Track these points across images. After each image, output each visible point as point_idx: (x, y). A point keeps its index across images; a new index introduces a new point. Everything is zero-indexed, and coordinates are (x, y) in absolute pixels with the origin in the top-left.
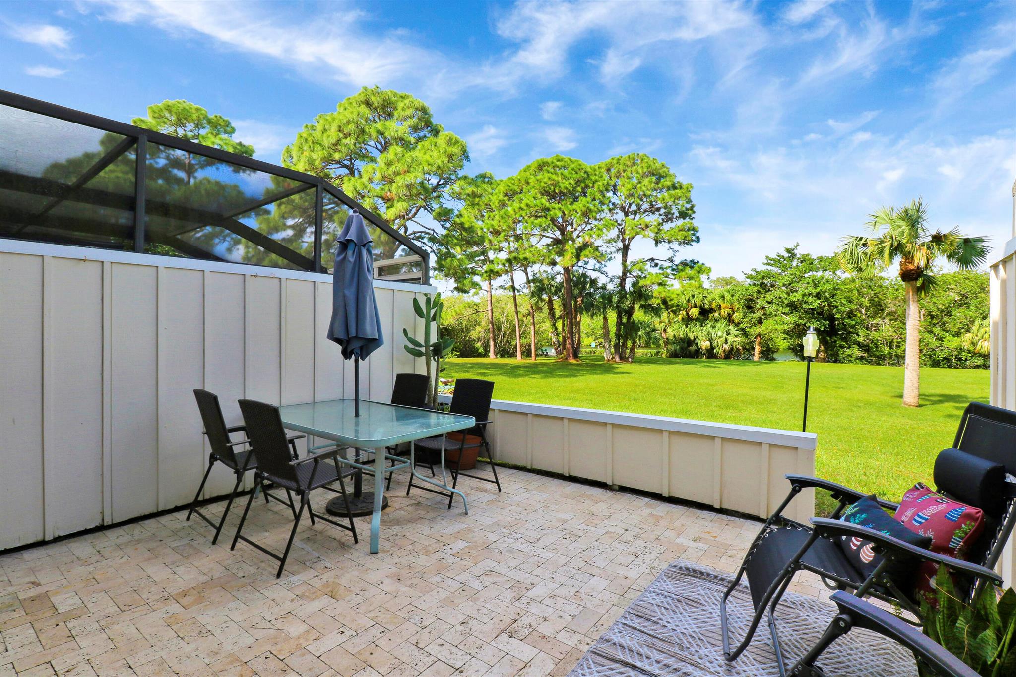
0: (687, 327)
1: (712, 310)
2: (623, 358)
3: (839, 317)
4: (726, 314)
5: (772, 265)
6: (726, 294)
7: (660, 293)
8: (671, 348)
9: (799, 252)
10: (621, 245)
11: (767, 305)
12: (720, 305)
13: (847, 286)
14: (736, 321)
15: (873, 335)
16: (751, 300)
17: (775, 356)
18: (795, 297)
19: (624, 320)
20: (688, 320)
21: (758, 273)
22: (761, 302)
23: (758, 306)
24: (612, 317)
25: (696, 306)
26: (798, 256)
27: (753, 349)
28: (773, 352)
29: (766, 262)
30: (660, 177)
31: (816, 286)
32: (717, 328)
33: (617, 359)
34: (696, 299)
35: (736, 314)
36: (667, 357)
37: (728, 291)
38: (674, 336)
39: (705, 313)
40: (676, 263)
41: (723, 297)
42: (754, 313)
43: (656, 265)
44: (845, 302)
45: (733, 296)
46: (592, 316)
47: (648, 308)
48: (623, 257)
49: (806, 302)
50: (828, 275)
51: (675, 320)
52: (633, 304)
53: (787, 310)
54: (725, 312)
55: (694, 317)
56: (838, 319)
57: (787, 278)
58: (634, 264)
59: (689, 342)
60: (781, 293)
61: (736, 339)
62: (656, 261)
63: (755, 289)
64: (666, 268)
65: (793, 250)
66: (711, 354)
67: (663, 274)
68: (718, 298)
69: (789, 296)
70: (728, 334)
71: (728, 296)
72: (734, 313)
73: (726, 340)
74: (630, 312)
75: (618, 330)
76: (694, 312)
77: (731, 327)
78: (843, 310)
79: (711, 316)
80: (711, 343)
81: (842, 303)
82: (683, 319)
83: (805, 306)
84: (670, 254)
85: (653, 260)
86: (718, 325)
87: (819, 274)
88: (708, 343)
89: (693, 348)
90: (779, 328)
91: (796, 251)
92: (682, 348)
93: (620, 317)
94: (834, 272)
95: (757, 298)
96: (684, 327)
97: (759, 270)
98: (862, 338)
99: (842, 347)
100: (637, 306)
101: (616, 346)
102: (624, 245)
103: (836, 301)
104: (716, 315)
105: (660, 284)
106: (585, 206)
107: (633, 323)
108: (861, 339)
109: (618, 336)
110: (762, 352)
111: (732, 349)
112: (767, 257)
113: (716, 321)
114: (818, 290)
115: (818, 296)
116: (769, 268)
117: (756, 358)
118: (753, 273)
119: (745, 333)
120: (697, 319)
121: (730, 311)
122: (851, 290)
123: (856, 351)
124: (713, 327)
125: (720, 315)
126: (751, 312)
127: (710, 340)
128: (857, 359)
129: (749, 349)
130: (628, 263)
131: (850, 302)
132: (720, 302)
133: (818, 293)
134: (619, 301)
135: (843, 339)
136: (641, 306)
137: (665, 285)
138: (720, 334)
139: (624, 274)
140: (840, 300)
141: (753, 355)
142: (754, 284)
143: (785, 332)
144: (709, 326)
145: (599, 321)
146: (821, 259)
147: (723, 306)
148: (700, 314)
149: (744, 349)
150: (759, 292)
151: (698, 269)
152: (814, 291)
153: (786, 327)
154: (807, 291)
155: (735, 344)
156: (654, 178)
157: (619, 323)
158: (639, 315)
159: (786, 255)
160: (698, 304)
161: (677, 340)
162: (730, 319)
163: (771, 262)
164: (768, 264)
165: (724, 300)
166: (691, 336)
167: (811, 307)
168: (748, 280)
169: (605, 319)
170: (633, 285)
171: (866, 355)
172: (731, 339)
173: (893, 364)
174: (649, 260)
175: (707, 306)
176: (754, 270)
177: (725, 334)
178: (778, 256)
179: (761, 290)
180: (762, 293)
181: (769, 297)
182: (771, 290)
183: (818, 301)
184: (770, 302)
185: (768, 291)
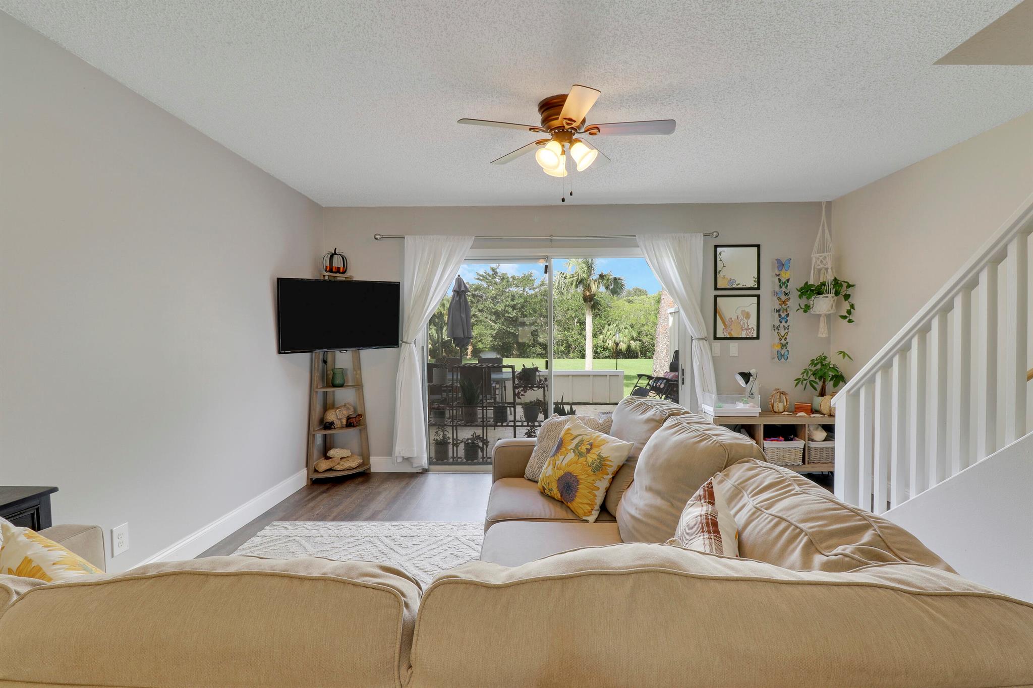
5: (481, 280)
9: (500, 272)
11: (478, 314)
13: (533, 300)
17: (481, 354)
18: (500, 307)
21: (470, 286)
22: (474, 311)
23: (472, 314)
26: (499, 274)
27: (467, 349)
29: (476, 277)
31: (513, 300)
37: (448, 300)
41: (443, 305)
44: (532, 312)
49: (508, 312)
50: (520, 290)
53: (493, 318)
54: (445, 318)
57: (493, 291)
60: (489, 304)
63: (469, 299)
65: (496, 269)
69: (495, 306)
71: (448, 305)
78: (530, 318)
80: (435, 346)
83: (506, 315)
87: (514, 289)
88: (432, 346)
90: (488, 332)
91: (498, 270)
94: (524, 289)
98: (542, 340)
99: (529, 346)
103: (526, 311)
110: (473, 352)
112: (478, 274)
114: (515, 302)
115: (514, 307)
116: (480, 282)
122: (535, 303)
123: (538, 349)
128: (539, 355)
131: (535, 312)
133: (515, 305)
135: (530, 340)
140: (528, 310)
141: (467, 354)
143: (492, 336)
144: (433, 330)
146: (514, 278)
147: (444, 313)
150: (472, 302)
152: (512, 303)
153: (493, 332)
154: (507, 303)
159: (491, 273)
163: (480, 277)
164: (478, 279)
165: (444, 307)
167: (511, 316)
173: (559, 358)
178: (485, 273)
179: (473, 300)
180: (474, 303)
181: (481, 307)
182: (480, 301)
183: (515, 311)
184: (481, 311)
185: (478, 301)
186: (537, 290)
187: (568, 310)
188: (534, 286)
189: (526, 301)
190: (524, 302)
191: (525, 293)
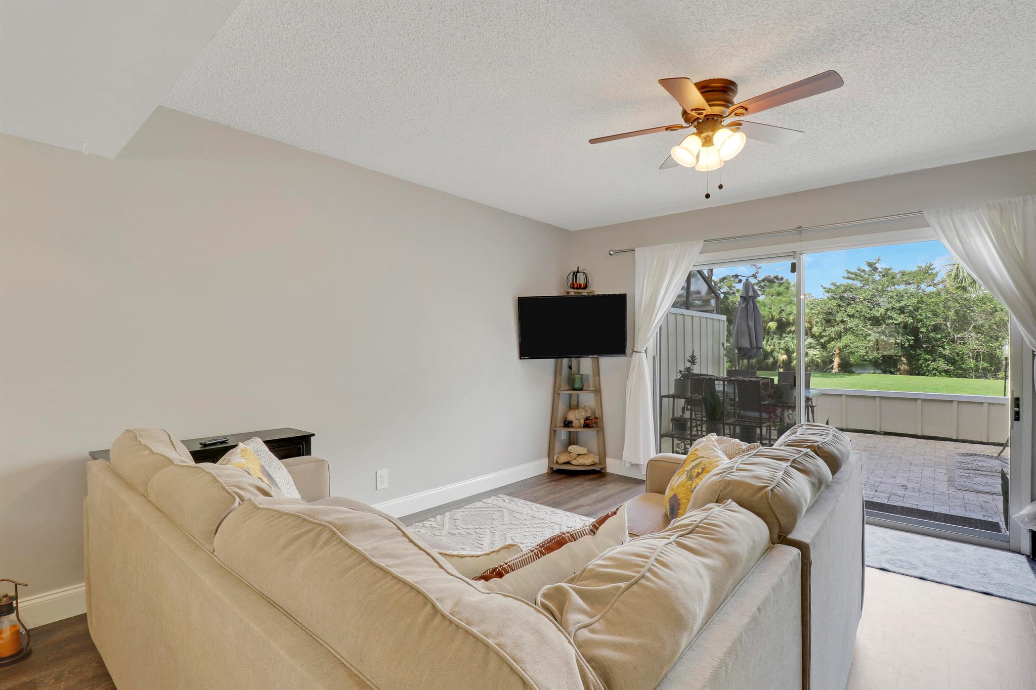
1: (788, 324)
3: (925, 331)
5: (853, 279)
9: (881, 266)
11: (847, 319)
13: (933, 300)
14: (815, 334)
15: (960, 348)
16: (830, 313)
17: (853, 369)
18: (878, 312)
20: (764, 334)
21: (838, 287)
22: (841, 316)
23: (838, 320)
25: (772, 320)
26: (880, 270)
27: (832, 362)
28: (852, 365)
29: (846, 276)
31: (899, 301)
34: (773, 313)
35: (815, 328)
39: (783, 326)
40: (761, 279)
42: (833, 326)
44: (930, 316)
45: (811, 309)
49: (891, 317)
50: (912, 288)
53: (869, 324)
55: (771, 331)
56: (922, 332)
57: (868, 292)
59: (766, 355)
60: (863, 307)
61: (815, 353)
63: (835, 302)
65: (875, 264)
66: (788, 367)
69: (871, 310)
70: (809, 347)
71: (806, 310)
72: (813, 327)
76: (772, 326)
77: (810, 341)
78: (928, 323)
79: (788, 329)
80: (789, 356)
81: (927, 317)
83: (889, 321)
87: (902, 287)
88: (785, 356)
89: (770, 361)
91: (877, 265)
95: (838, 312)
97: (838, 284)
98: (949, 352)
99: (927, 360)
103: (920, 315)
104: (795, 328)
108: (947, 352)
110: (840, 365)
111: (813, 361)
112: (848, 272)
114: (903, 304)
115: (902, 310)
116: (850, 282)
117: (835, 371)
118: (833, 287)
119: (824, 347)
120: (774, 333)
121: (808, 325)
122: (937, 304)
123: (942, 364)
126: (830, 326)
127: (788, 354)
128: (941, 372)
129: (828, 362)
131: (936, 315)
133: (902, 308)
135: (927, 352)
140: (925, 313)
141: (833, 368)
142: (834, 298)
144: (787, 338)
146: (903, 274)
148: (778, 327)
149: (823, 362)
150: (839, 306)
152: (897, 305)
154: (890, 306)
155: (815, 357)
159: (867, 269)
160: (775, 318)
162: (809, 332)
163: (852, 276)
164: (849, 278)
166: (769, 349)
167: (897, 322)
168: (827, 294)
171: (952, 368)
172: (810, 352)
173: (979, 377)
175: (784, 320)
176: (833, 284)
178: (859, 270)
179: (842, 304)
180: (842, 307)
181: (850, 310)
182: (852, 304)
183: (902, 316)
184: (851, 316)
185: (849, 304)
186: (941, 286)
187: (996, 311)
188: (936, 282)
189: (921, 302)
190: (918, 302)
191: (921, 291)
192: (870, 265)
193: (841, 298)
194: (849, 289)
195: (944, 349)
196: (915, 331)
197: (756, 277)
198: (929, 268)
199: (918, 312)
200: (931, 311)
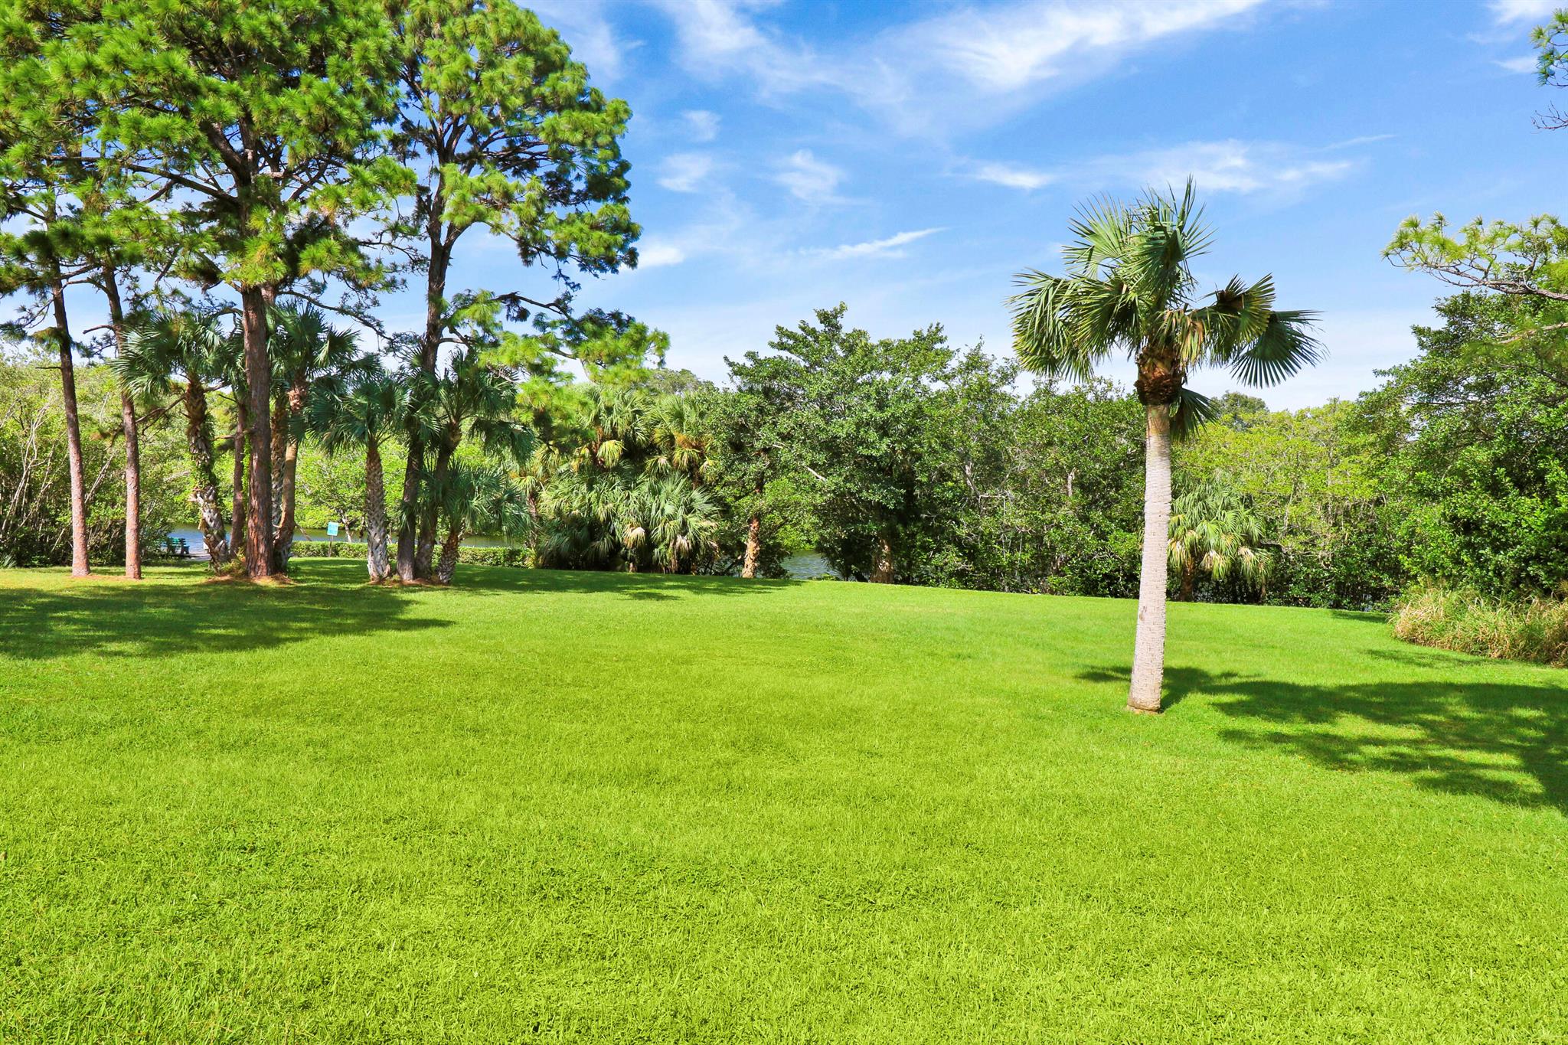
0: (590, 489)
1: (652, 449)
2: (425, 576)
3: (925, 480)
4: (685, 459)
5: (791, 350)
6: (686, 408)
7: (534, 395)
8: (549, 541)
9: (847, 325)
10: (425, 248)
11: (777, 444)
12: (672, 437)
13: (942, 412)
14: (708, 478)
15: (987, 523)
16: (743, 428)
17: (786, 564)
18: (842, 428)
19: (430, 461)
20: (594, 471)
21: (759, 363)
22: (765, 435)
23: (758, 445)
24: (394, 452)
25: (614, 435)
26: (845, 333)
27: (743, 548)
28: (782, 555)
29: (776, 340)
30: (547, 66)
31: (881, 406)
32: (663, 496)
33: (407, 577)
34: (615, 417)
35: (708, 462)
36: (537, 566)
37: (693, 404)
38: (559, 512)
39: (636, 453)
40: (576, 315)
41: (679, 416)
42: (749, 461)
43: (523, 315)
44: (936, 448)
45: (702, 415)
46: (330, 448)
47: (495, 434)
48: (431, 280)
49: (862, 442)
50: (905, 381)
51: (563, 468)
52: (458, 418)
53: (821, 458)
54: (682, 456)
55: (609, 463)
56: (921, 484)
57: (824, 382)
58: (466, 301)
59: (595, 528)
60: (809, 415)
61: (706, 524)
62: (523, 304)
63: (753, 401)
64: (553, 325)
65: (835, 317)
66: (646, 559)
67: (544, 340)
68: (667, 419)
69: (828, 424)
70: (689, 510)
71: (691, 417)
72: (703, 459)
73: (684, 523)
74: (446, 442)
75: (411, 490)
76: (611, 450)
77: (696, 494)
78: (933, 464)
79: (649, 462)
80: (648, 532)
81: (930, 449)
82: (581, 468)
83: (861, 450)
84: (559, 289)
85: (513, 299)
86: (667, 487)
87: (885, 377)
88: (640, 531)
89: (603, 545)
90: (805, 499)
91: (840, 321)
92: (575, 543)
93: (416, 451)
94: (915, 379)
95: (758, 425)
96: (584, 487)
97: (761, 357)
98: (966, 531)
99: (925, 548)
100: (466, 425)
101: (404, 537)
102: (436, 247)
103: (920, 444)
104: (663, 460)
105: (537, 369)
106: (321, 103)
107: (455, 473)
108: (962, 532)
109: (408, 507)
110: (758, 559)
111: (696, 546)
112: (781, 331)
113: (661, 476)
114: (888, 413)
115: (883, 429)
116: (785, 354)
117: (747, 572)
118: (749, 364)
119: (726, 512)
120: (617, 470)
121: (694, 453)
122: (948, 421)
123: (953, 559)
124: (655, 492)
125: (670, 460)
126: (742, 460)
127: (647, 526)
128: (951, 575)
129: (733, 548)
130: (448, 296)
131: (947, 446)
132: (673, 428)
133: (886, 422)
134: (414, 406)
135: (927, 530)
136: (479, 425)
137: (550, 373)
138: (669, 509)
139: (434, 329)
140: (927, 441)
141: (742, 562)
142: (751, 390)
143: (816, 510)
144: (645, 488)
145: (352, 462)
146: (887, 346)
147: (679, 438)
148: (626, 455)
149: (723, 546)
150: (761, 410)
151: (637, 337)
152: (878, 415)
153: (819, 500)
154: (865, 416)
155: (703, 535)
156: (530, 63)
157: (415, 471)
158: (469, 451)
159: (820, 327)
160: (620, 430)
161: (567, 523)
162: (692, 472)
163: (786, 340)
164: (782, 346)
165: (681, 424)
166: (601, 512)
167: (874, 453)
168: (738, 379)
169: (374, 458)
170: (458, 363)
171: (970, 567)
172: (694, 521)
173: (1015, 589)
174: (503, 298)
175: (640, 437)
176: (751, 355)
177: (681, 512)
178: (803, 329)
179: (767, 406)
180: (768, 414)
181: (785, 424)
182: (787, 408)
183: (887, 440)
184: (785, 437)
185: (781, 409)
186: (956, 383)
187: (1050, 444)
188: (947, 371)
189: (919, 412)
190: (916, 416)
191: (919, 389)
192: (825, 318)
193: (767, 392)
194: (779, 370)
195: (958, 523)
196: (907, 480)
197: (564, 310)
198: (935, 336)
199: (915, 437)
200: (938, 437)
